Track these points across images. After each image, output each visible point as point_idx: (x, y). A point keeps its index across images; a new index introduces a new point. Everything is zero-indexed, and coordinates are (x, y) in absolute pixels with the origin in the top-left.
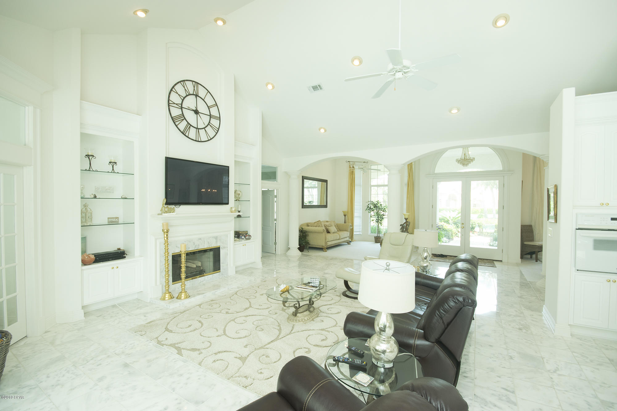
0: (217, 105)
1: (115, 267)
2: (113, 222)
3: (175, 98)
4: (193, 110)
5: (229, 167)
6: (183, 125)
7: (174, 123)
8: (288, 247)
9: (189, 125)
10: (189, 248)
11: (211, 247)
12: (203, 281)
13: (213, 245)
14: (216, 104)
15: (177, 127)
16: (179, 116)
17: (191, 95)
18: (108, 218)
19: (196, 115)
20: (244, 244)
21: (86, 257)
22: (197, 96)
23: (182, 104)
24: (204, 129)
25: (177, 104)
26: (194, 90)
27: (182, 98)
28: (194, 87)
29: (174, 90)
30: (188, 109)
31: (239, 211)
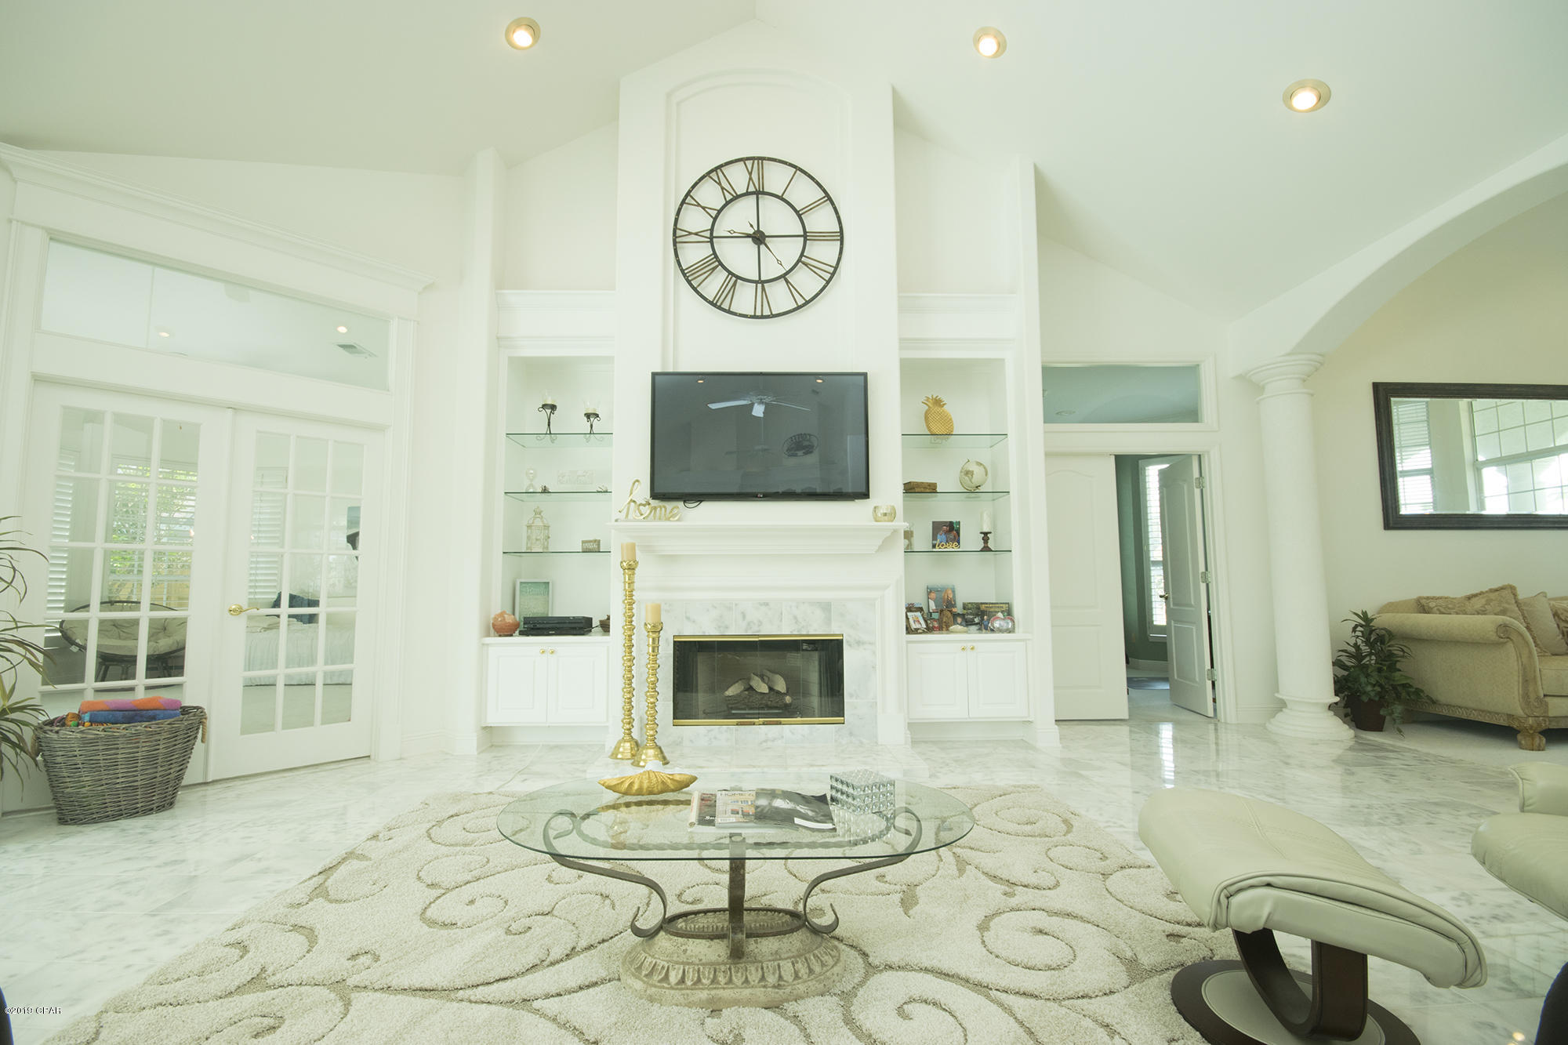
0: (830, 200)
1: (549, 650)
2: (591, 549)
3: (696, 221)
4: (748, 236)
5: (865, 375)
6: (713, 285)
7: (689, 282)
8: (1276, 695)
9: (734, 279)
10: (727, 627)
12: (773, 740)
13: (816, 628)
14: (827, 195)
15: (697, 292)
16: (704, 263)
17: (742, 196)
18: (583, 542)
19: (757, 246)
20: (969, 645)
21: (505, 620)
22: (759, 193)
23: (712, 230)
24: (783, 279)
25: (696, 234)
26: (750, 179)
27: (714, 213)
28: (750, 174)
29: (689, 200)
30: (732, 236)
31: (986, 534)
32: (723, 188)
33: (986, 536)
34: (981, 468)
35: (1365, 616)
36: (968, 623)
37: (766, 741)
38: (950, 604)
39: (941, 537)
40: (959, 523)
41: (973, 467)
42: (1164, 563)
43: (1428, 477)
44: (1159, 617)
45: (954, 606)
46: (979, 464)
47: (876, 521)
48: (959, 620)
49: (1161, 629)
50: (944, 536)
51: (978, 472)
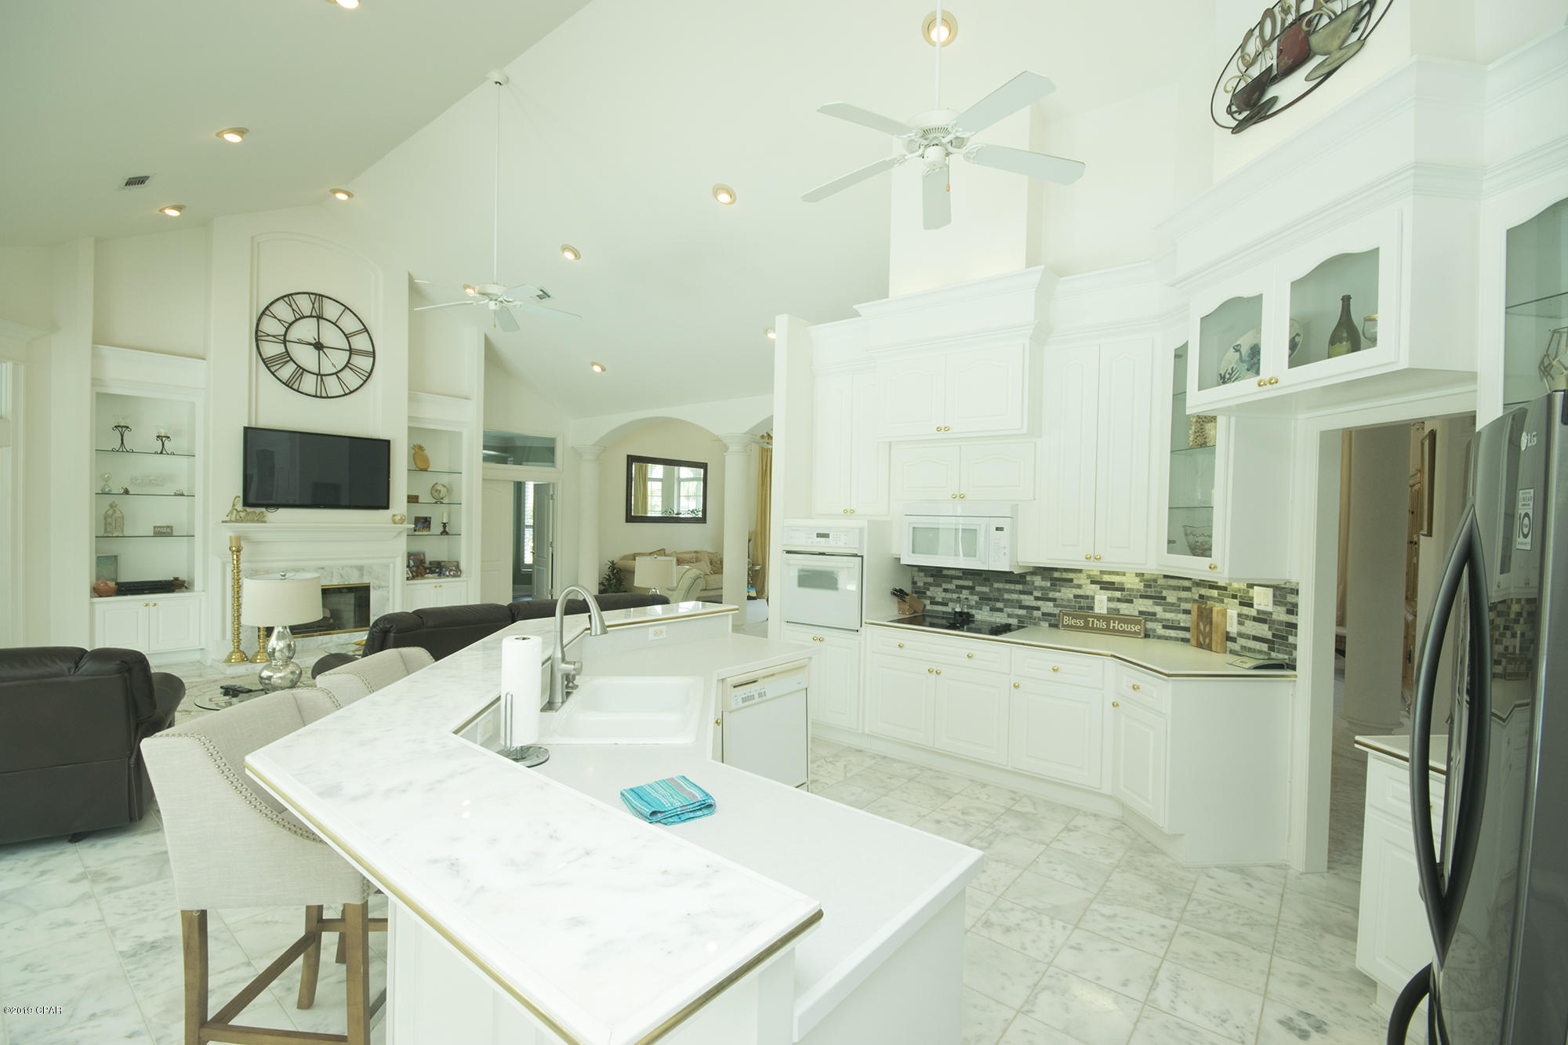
0: (367, 331)
1: (151, 604)
2: (163, 532)
3: (270, 326)
4: (310, 344)
5: (389, 441)
6: (287, 371)
7: (268, 368)
9: (302, 370)
11: (346, 583)
12: (326, 643)
13: (354, 580)
14: (365, 328)
15: (275, 376)
16: (279, 357)
17: (307, 317)
18: (155, 527)
19: (317, 352)
20: (438, 585)
21: (102, 585)
22: (319, 317)
23: (285, 335)
24: (335, 375)
25: (274, 336)
26: (313, 307)
27: (287, 325)
28: (313, 304)
29: (268, 312)
30: (300, 342)
31: (445, 524)
32: (293, 310)
33: (445, 525)
34: (445, 489)
35: (613, 563)
36: (432, 572)
37: (321, 645)
38: (422, 562)
39: (420, 526)
40: (430, 518)
41: (440, 488)
42: (533, 527)
43: (661, 483)
44: (528, 559)
45: (425, 563)
46: (444, 486)
47: (395, 523)
48: (428, 571)
49: (529, 566)
50: (421, 526)
51: (443, 491)
